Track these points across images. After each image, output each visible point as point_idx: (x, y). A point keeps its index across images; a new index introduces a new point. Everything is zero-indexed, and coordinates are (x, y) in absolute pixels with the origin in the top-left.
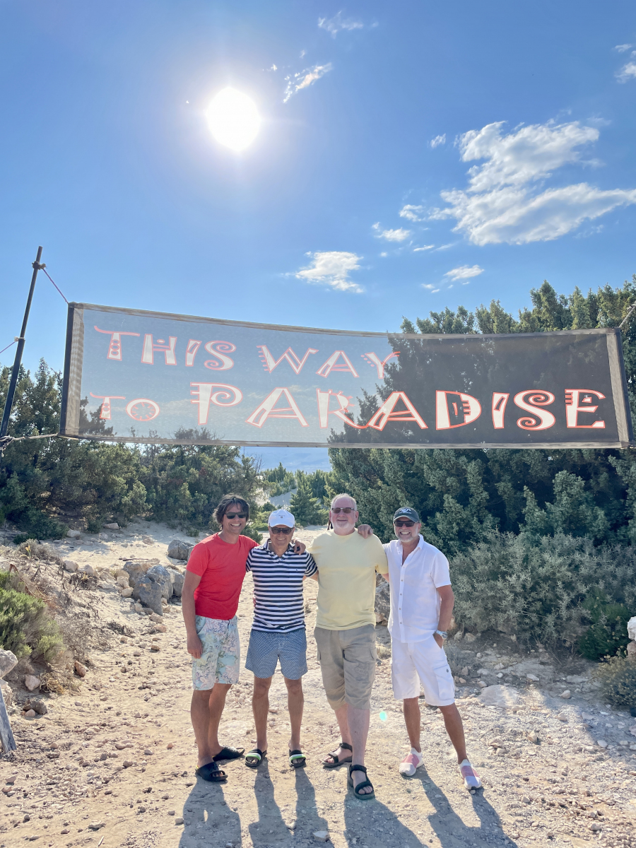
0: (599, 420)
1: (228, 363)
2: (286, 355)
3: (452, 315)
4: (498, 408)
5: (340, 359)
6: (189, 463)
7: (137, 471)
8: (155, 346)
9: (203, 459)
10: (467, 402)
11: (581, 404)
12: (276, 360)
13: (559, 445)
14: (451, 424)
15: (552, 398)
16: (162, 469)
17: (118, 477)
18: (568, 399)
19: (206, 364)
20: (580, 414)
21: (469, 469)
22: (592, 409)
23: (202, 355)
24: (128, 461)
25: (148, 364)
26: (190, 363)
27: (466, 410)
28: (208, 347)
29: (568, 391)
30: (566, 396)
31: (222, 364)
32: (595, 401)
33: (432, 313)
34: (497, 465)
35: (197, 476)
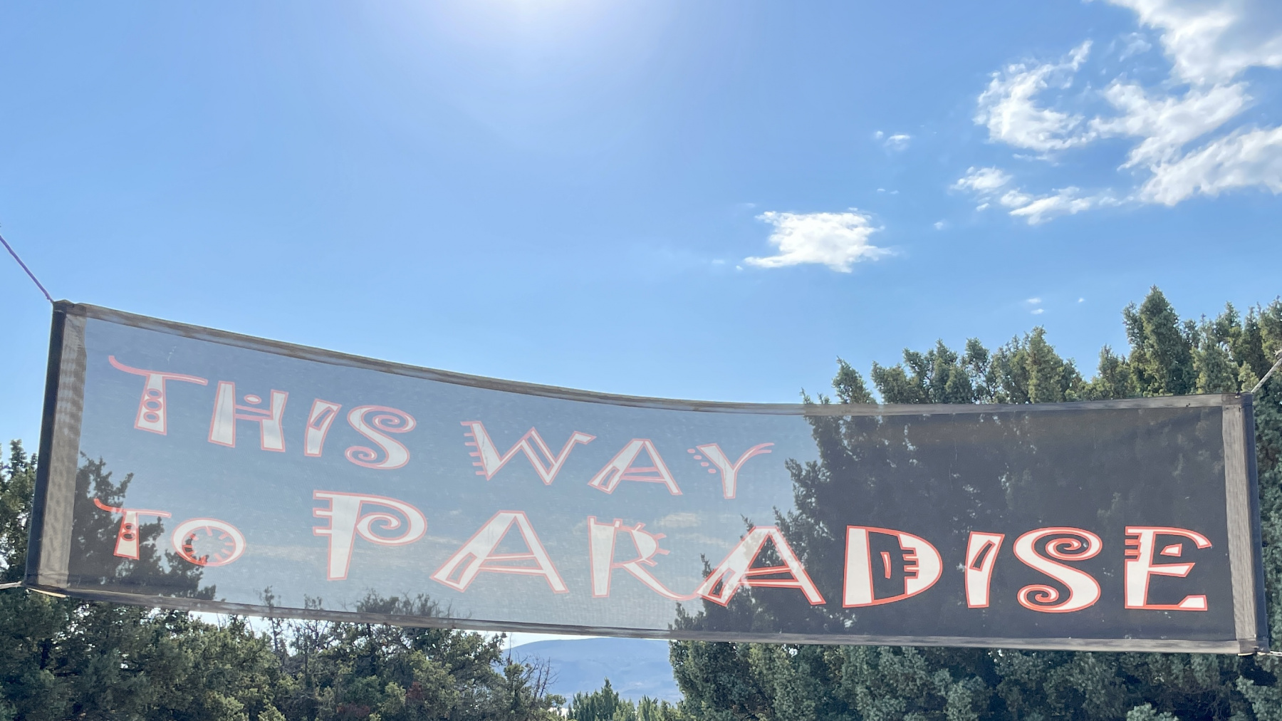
0: (1195, 593)
1: (397, 456)
2: (524, 443)
3: (953, 359)
4: (978, 564)
5: (643, 457)
6: (386, 673)
7: (272, 685)
8: (240, 407)
9: (418, 664)
10: (911, 552)
11: (1158, 558)
12: (501, 453)
13: (1105, 644)
14: (876, 596)
15: (1095, 545)
16: (327, 682)
17: (226, 696)
18: (1130, 547)
19: (348, 454)
20: (1155, 581)
21: (952, 697)
22: (1181, 570)
23: (340, 434)
24: (249, 661)
25: (222, 447)
26: (313, 449)
27: (909, 568)
28: (356, 418)
29: (1131, 531)
30: (1128, 542)
31: (382, 455)
32: (1190, 553)
33: (907, 353)
34: (1015, 689)
35: (403, 699)
